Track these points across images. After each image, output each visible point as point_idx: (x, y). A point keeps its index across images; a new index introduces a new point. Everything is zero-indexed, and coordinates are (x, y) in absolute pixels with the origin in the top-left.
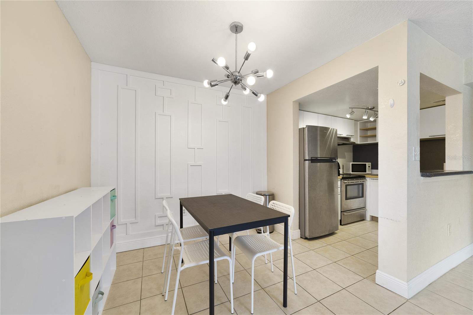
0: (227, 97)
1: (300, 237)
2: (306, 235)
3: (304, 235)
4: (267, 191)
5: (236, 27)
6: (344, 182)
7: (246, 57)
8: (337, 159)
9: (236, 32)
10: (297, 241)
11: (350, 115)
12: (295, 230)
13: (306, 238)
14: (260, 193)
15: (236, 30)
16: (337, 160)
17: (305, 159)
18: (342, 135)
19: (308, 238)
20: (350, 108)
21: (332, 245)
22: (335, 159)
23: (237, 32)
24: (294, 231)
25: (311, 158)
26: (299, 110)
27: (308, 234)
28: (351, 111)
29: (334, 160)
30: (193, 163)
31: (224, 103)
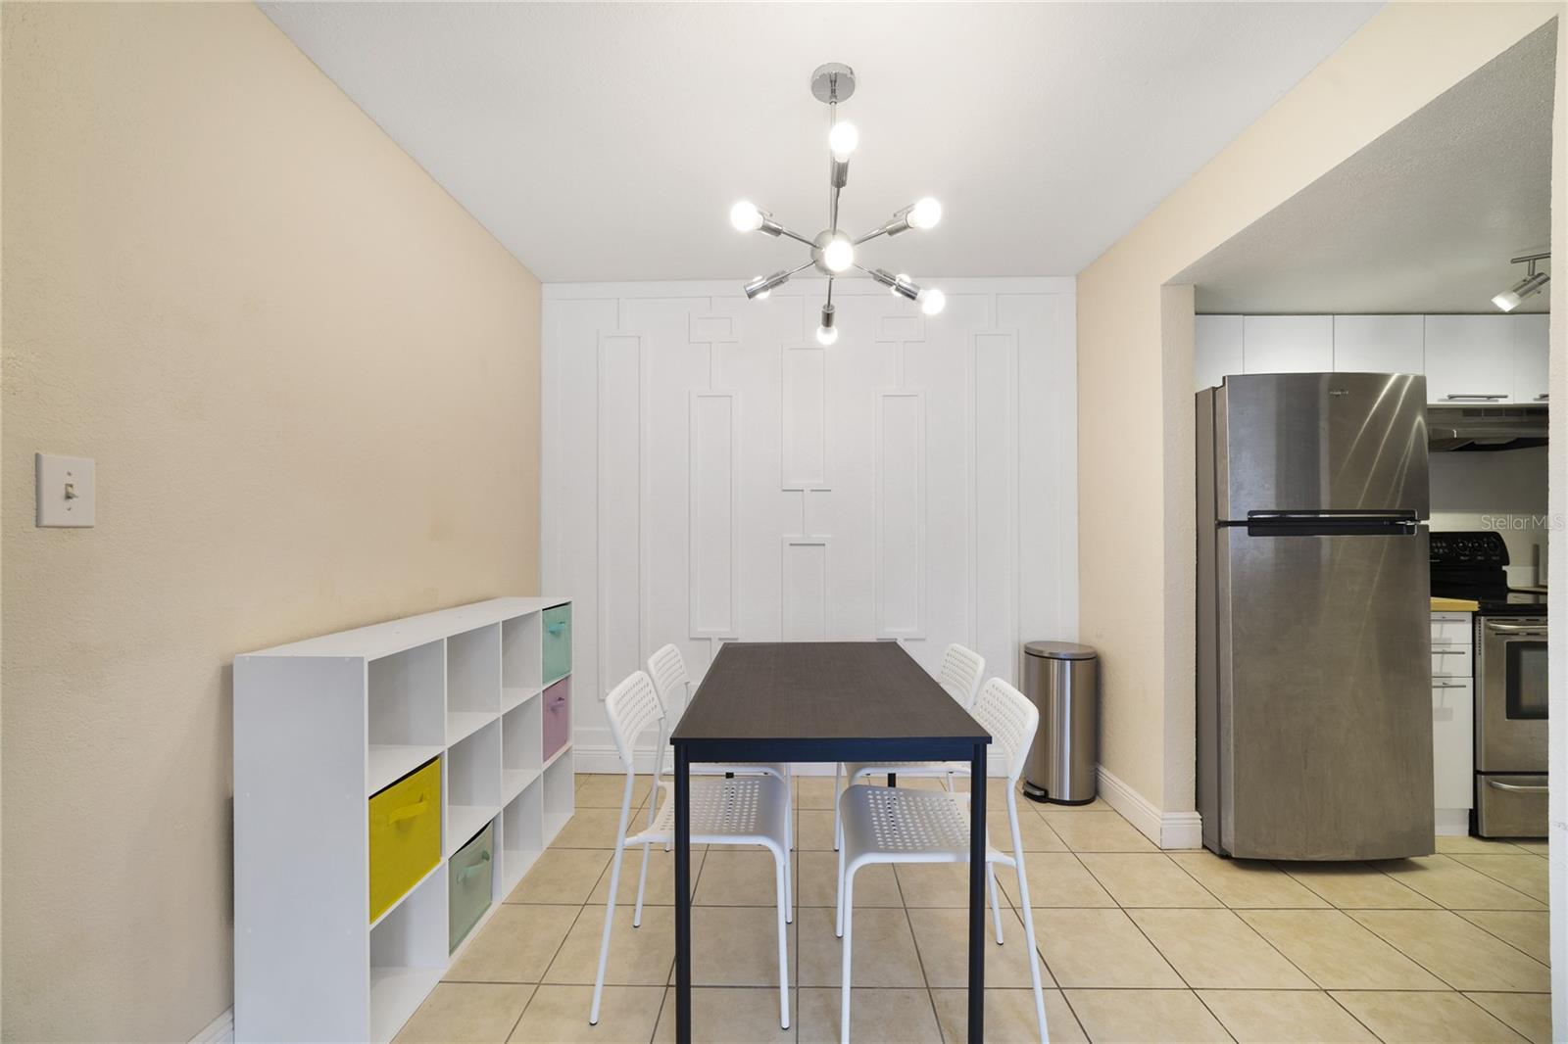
0: (828, 320)
1: (1201, 847)
2: (1224, 840)
3: (1216, 841)
4: (1077, 641)
5: (831, 82)
6: (1491, 628)
7: (835, 179)
8: (1427, 518)
9: (831, 98)
10: (1176, 857)
11: (1515, 295)
12: (1167, 812)
13: (1225, 856)
14: (1039, 648)
15: (833, 91)
16: (1423, 523)
17: (1221, 518)
18: (1506, 397)
19: (1233, 856)
20: (1514, 261)
21: (1357, 915)
22: (1412, 520)
23: (836, 97)
24: (1168, 815)
25: (1251, 513)
26: (1196, 314)
27: (1232, 841)
28: (1525, 276)
29: (1409, 523)
30: (798, 537)
31: (826, 338)
